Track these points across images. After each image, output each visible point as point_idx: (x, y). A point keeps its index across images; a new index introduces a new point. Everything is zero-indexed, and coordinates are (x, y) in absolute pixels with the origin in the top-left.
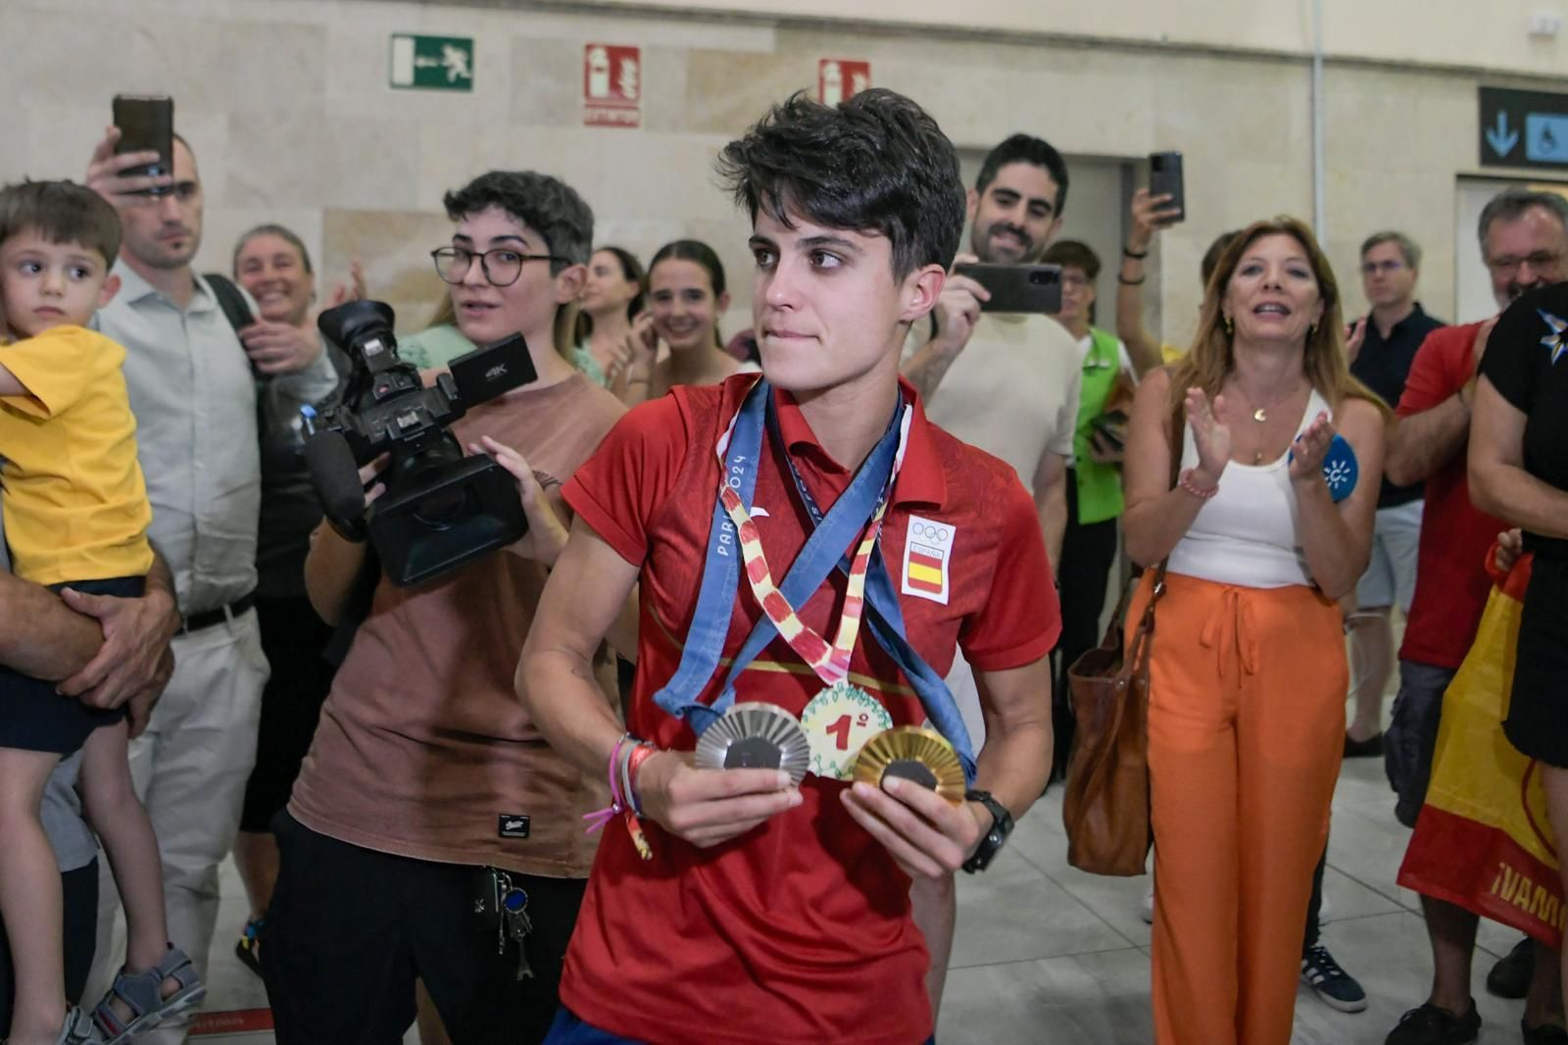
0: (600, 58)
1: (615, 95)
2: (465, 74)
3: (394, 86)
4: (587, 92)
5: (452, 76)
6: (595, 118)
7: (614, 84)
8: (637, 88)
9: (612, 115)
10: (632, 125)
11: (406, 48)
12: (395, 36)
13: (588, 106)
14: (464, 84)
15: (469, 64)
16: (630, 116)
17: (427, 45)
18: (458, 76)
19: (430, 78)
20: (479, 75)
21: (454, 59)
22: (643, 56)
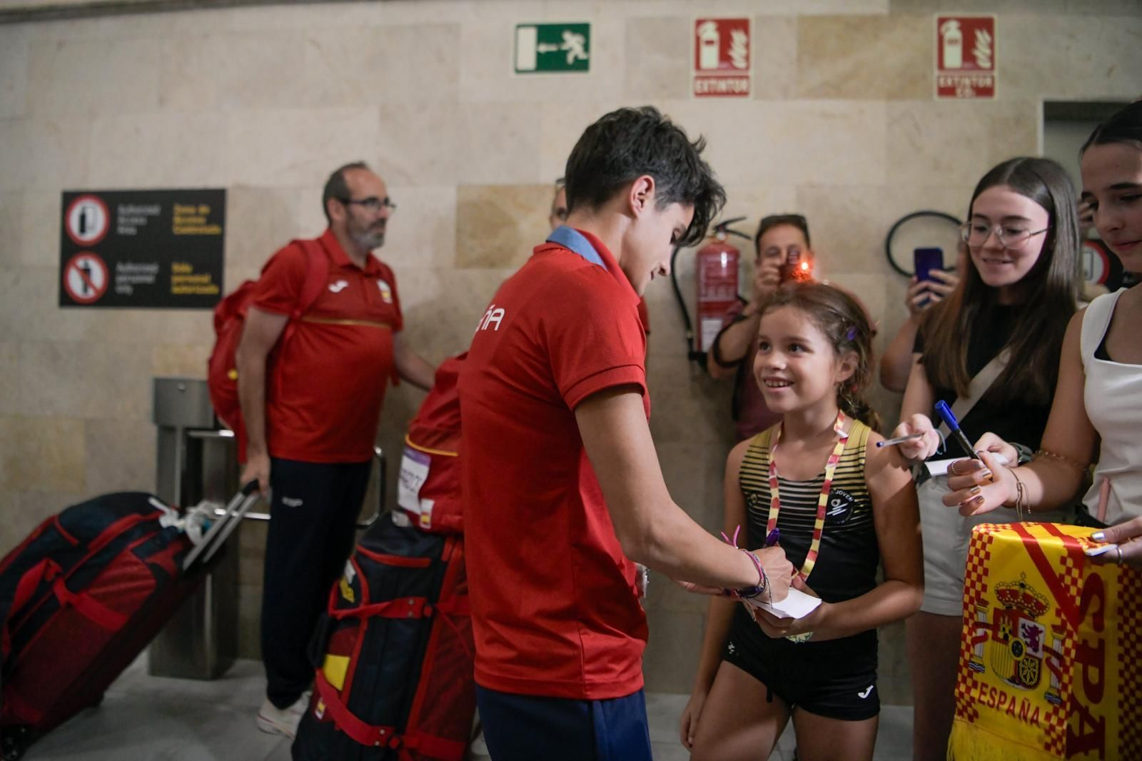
0: (710, 32)
1: (725, 65)
2: (582, 56)
3: (518, 71)
4: (698, 66)
5: (570, 59)
6: (706, 89)
7: (725, 56)
8: (747, 58)
9: (723, 85)
10: (743, 94)
11: (529, 36)
12: (519, 26)
13: (697, 78)
14: (582, 65)
15: (586, 47)
16: (742, 85)
17: (549, 33)
18: (576, 58)
19: (551, 62)
20: (597, 57)
21: (573, 43)
22: (753, 28)
